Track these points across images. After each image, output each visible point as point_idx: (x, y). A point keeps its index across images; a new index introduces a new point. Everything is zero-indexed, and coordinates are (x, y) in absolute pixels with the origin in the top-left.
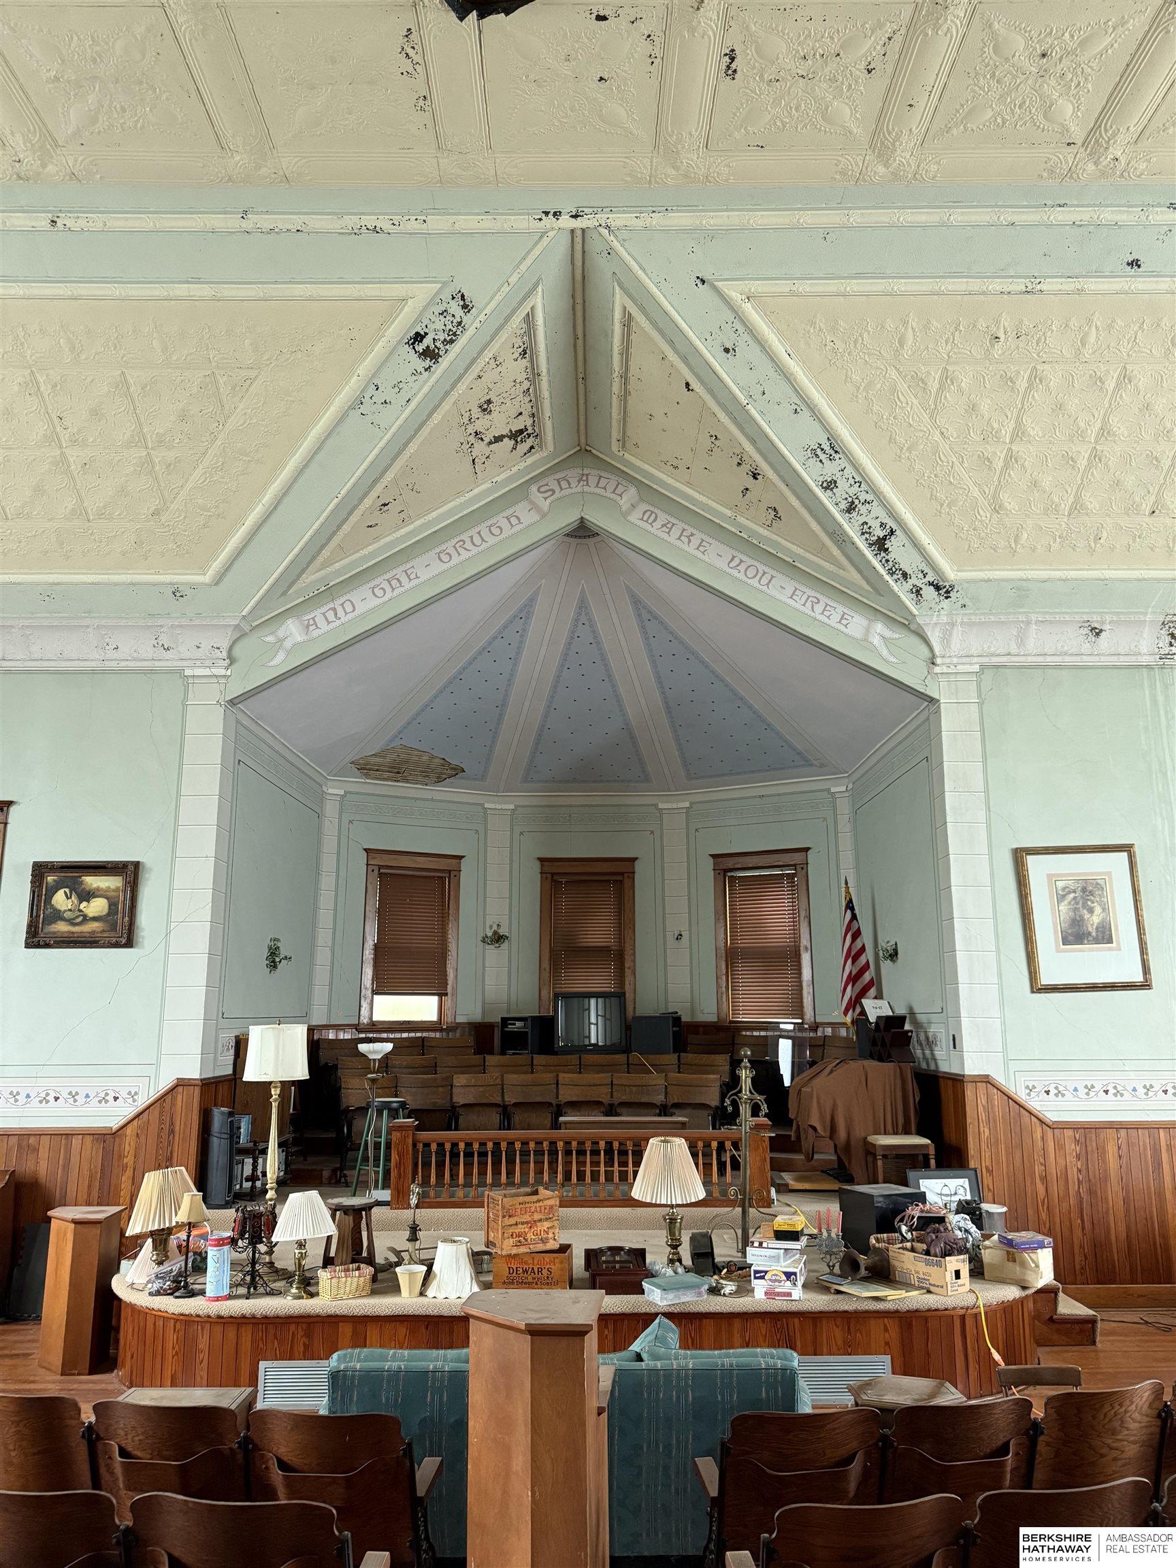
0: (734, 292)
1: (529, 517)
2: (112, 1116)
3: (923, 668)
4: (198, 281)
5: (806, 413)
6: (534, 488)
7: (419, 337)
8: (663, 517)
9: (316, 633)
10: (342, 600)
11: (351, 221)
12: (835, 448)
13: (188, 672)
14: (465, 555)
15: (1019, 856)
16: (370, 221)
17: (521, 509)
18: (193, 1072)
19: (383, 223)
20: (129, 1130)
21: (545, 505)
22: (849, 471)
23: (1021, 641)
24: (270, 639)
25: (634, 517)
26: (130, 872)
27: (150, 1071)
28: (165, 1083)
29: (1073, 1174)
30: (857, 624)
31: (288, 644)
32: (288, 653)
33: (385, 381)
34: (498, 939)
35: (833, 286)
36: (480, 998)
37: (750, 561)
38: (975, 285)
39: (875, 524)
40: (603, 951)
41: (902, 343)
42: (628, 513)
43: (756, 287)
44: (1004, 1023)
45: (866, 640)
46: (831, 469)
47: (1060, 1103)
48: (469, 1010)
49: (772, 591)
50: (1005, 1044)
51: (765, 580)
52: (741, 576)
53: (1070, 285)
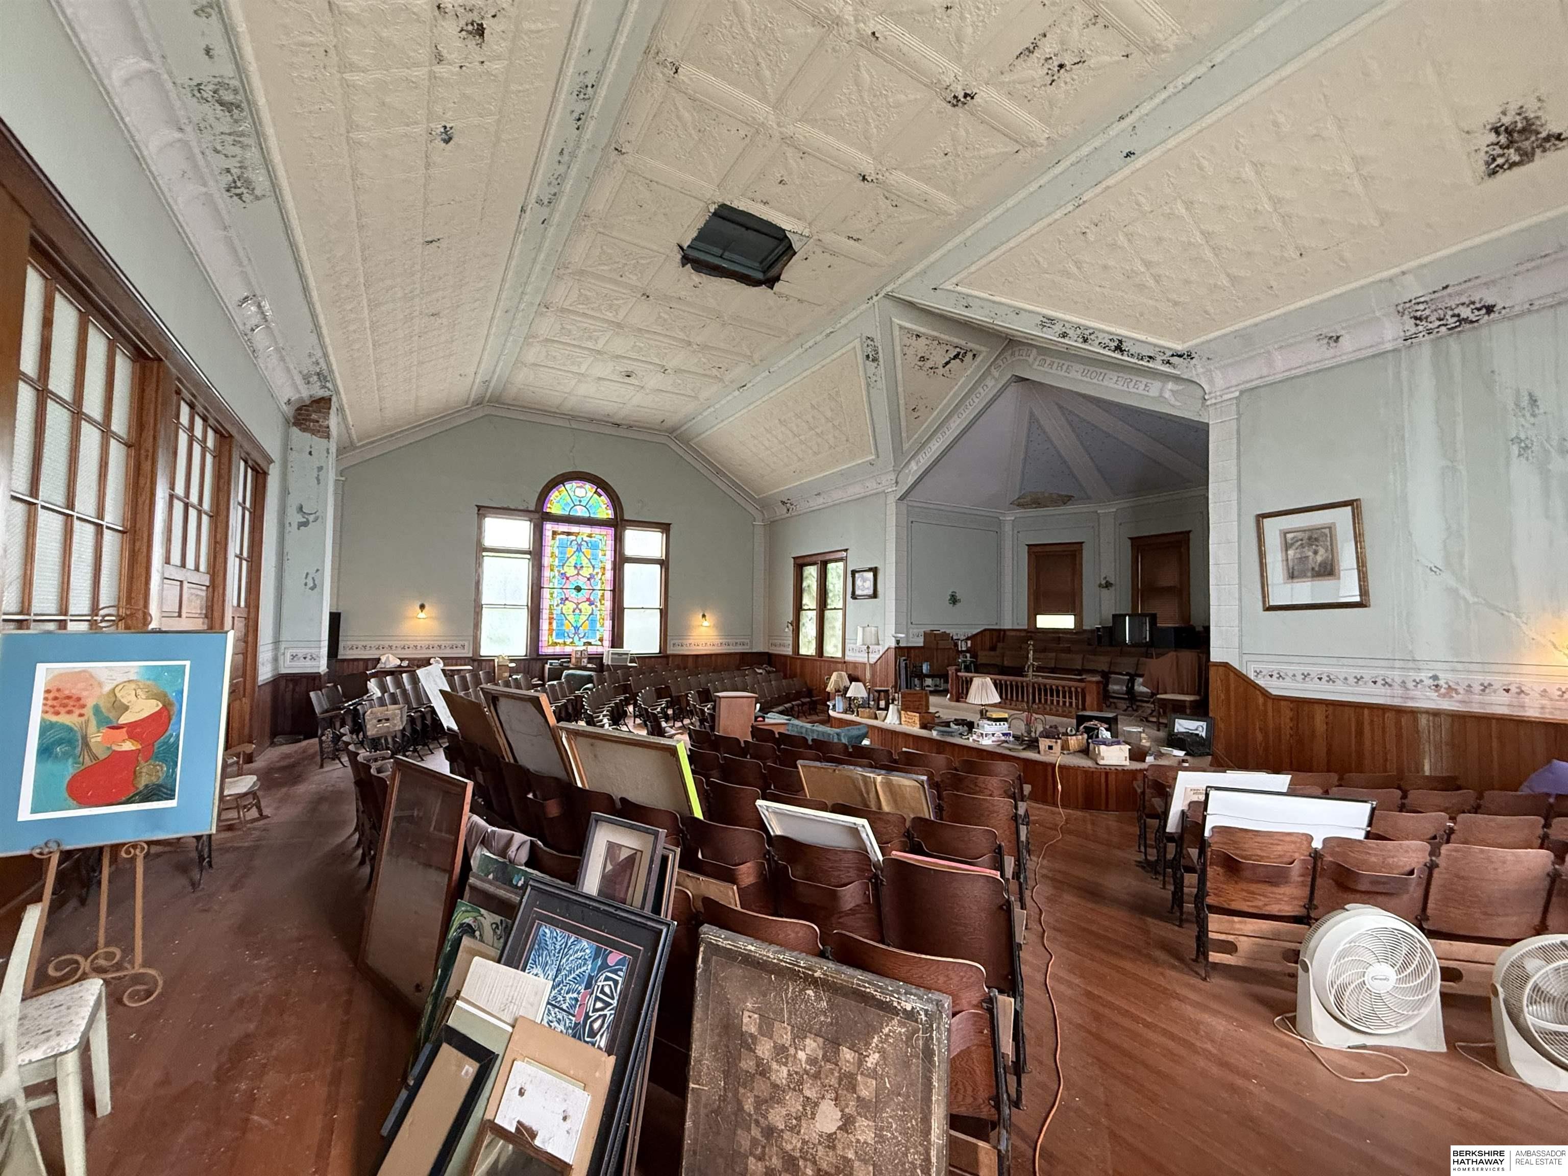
0: (949, 286)
1: (991, 383)
2: (873, 659)
3: (1197, 404)
4: (807, 370)
5: (1024, 313)
6: (992, 368)
7: (868, 356)
8: (1049, 360)
9: (921, 464)
10: (927, 448)
12: (1051, 319)
13: (886, 491)
14: (967, 412)
15: (1259, 521)
16: (828, 331)
17: (988, 381)
18: (892, 645)
19: (832, 329)
20: (877, 664)
21: (997, 374)
22: (1067, 325)
23: (1269, 366)
24: (907, 471)
25: (1035, 366)
27: (883, 643)
28: (886, 647)
29: (1286, 730)
30: (1155, 387)
31: (913, 472)
32: (913, 475)
34: (1108, 585)
35: (984, 261)
36: (1098, 615)
37: (1092, 369)
38: (1049, 220)
39: (1107, 341)
41: (1038, 262)
42: (1033, 363)
43: (954, 280)
44: (1241, 630)
45: (1161, 396)
46: (1058, 328)
47: (1281, 683)
49: (1105, 383)
50: (1241, 641)
51: (1101, 378)
52: (1089, 380)
53: (1099, 189)
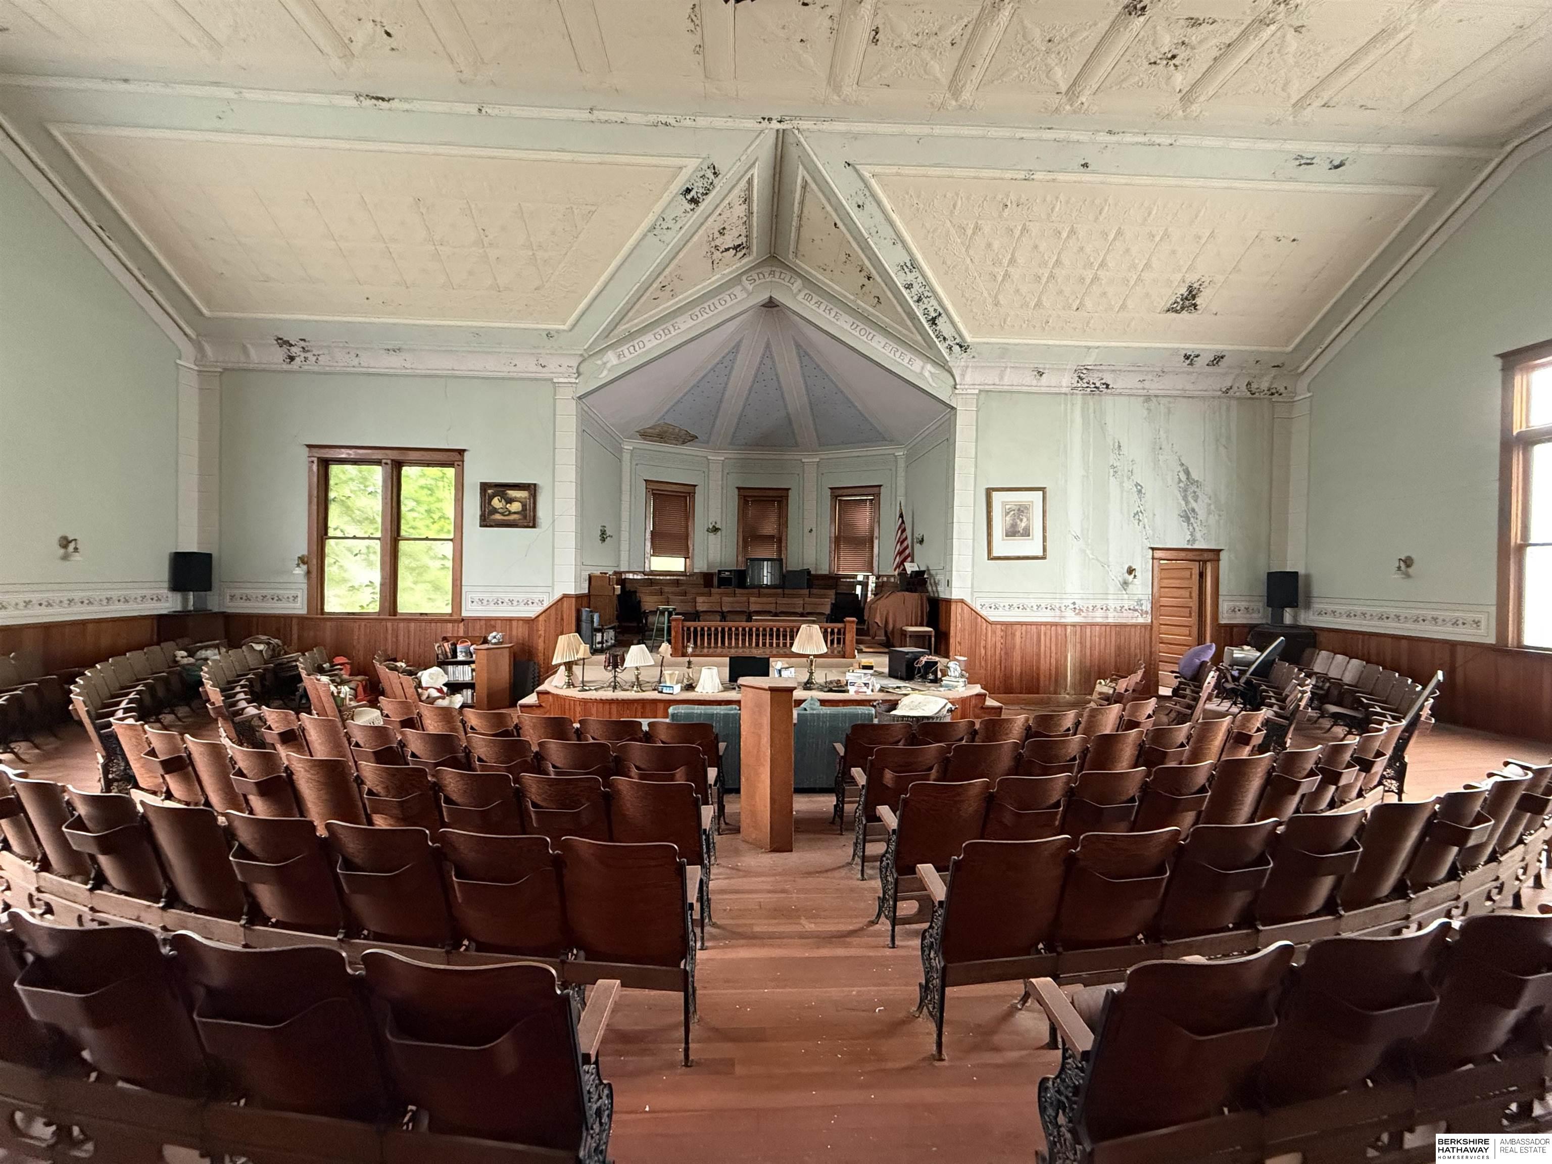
0: (866, 172)
1: (741, 295)
2: (531, 612)
3: (950, 390)
4: (563, 151)
5: (900, 245)
6: (744, 278)
7: (688, 191)
8: (816, 298)
9: (624, 360)
10: (637, 341)
11: (652, 118)
12: (914, 265)
13: (555, 380)
14: (706, 316)
15: (989, 492)
16: (663, 119)
17: (737, 290)
18: (572, 592)
19: (671, 120)
20: (541, 618)
21: (750, 288)
22: (920, 279)
23: (1001, 378)
24: (599, 362)
25: (800, 297)
26: (532, 489)
27: (550, 589)
28: (557, 596)
29: (999, 645)
30: (918, 364)
31: (609, 365)
32: (609, 370)
33: (669, 216)
34: (715, 530)
35: (921, 171)
36: (705, 562)
37: (862, 326)
38: (997, 174)
39: (931, 310)
40: (773, 537)
41: (954, 206)
42: (797, 294)
43: (878, 169)
44: (973, 574)
45: (921, 373)
46: (910, 277)
47: (996, 612)
48: (701, 566)
49: (873, 344)
50: (972, 584)
51: (870, 337)
52: (857, 334)
53: (1050, 176)
